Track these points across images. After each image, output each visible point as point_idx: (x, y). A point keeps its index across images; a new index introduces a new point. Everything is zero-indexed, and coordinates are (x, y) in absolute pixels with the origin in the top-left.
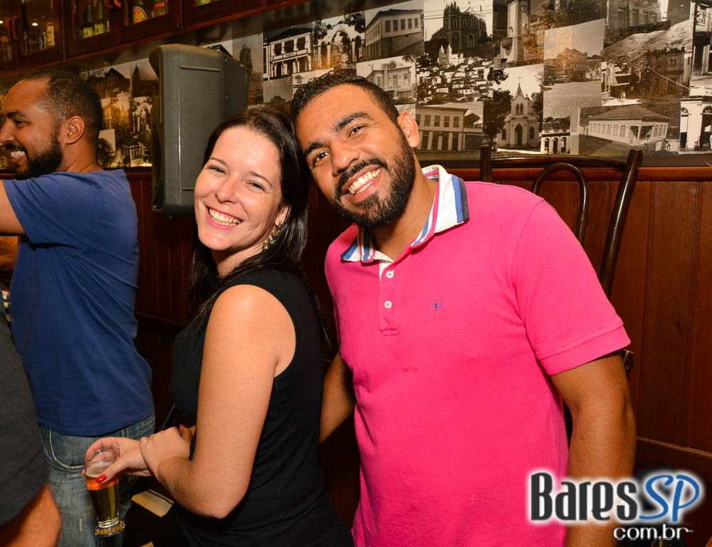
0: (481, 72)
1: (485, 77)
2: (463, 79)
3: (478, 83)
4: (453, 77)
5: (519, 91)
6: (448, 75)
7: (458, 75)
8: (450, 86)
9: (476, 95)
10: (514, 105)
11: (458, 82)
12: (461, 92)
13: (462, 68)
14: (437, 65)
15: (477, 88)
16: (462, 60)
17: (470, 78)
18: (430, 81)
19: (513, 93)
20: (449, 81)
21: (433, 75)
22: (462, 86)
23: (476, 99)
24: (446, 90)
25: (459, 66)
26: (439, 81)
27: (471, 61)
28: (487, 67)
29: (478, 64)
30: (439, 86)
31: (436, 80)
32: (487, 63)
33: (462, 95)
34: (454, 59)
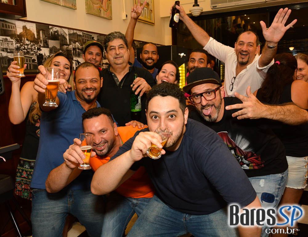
0: (35, 47)
1: (36, 49)
2: (30, 48)
3: (35, 50)
4: (27, 47)
5: (45, 54)
6: (26, 46)
7: (29, 47)
8: (27, 50)
9: (34, 54)
10: (44, 57)
11: (29, 49)
12: (30, 52)
13: (30, 45)
14: (22, 43)
15: (34, 52)
16: (29, 43)
17: (32, 49)
18: (20, 47)
19: (43, 54)
20: (26, 48)
21: (21, 45)
22: (30, 50)
23: (35, 55)
24: (26, 51)
25: (29, 44)
26: (23, 48)
27: (32, 44)
28: (36, 46)
29: (34, 45)
30: (23, 49)
31: (22, 47)
32: (36, 45)
33: (30, 53)
34: (27, 42)
